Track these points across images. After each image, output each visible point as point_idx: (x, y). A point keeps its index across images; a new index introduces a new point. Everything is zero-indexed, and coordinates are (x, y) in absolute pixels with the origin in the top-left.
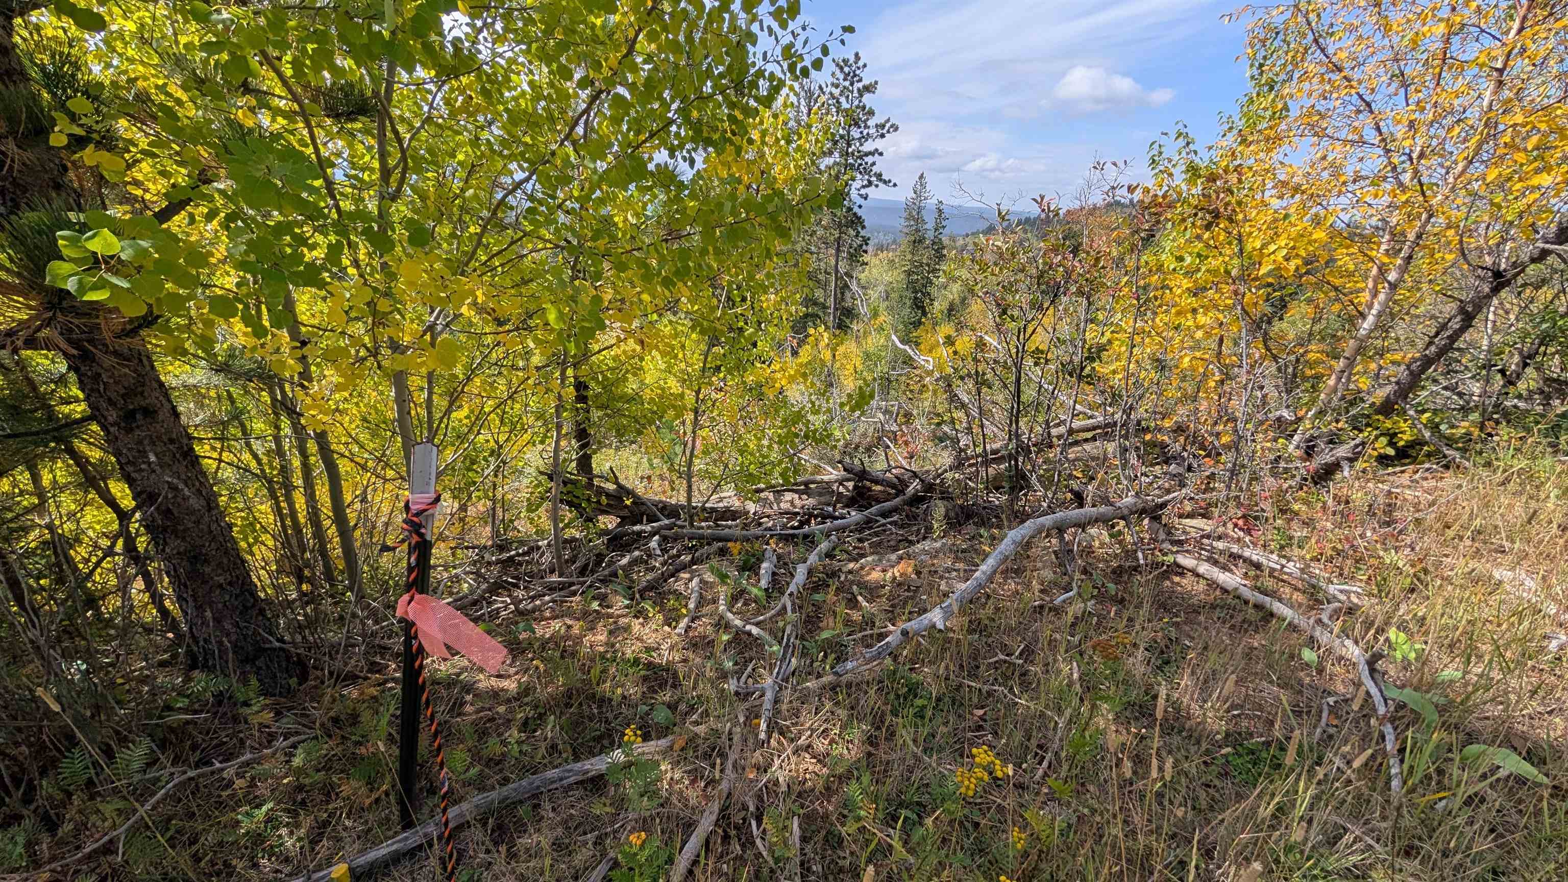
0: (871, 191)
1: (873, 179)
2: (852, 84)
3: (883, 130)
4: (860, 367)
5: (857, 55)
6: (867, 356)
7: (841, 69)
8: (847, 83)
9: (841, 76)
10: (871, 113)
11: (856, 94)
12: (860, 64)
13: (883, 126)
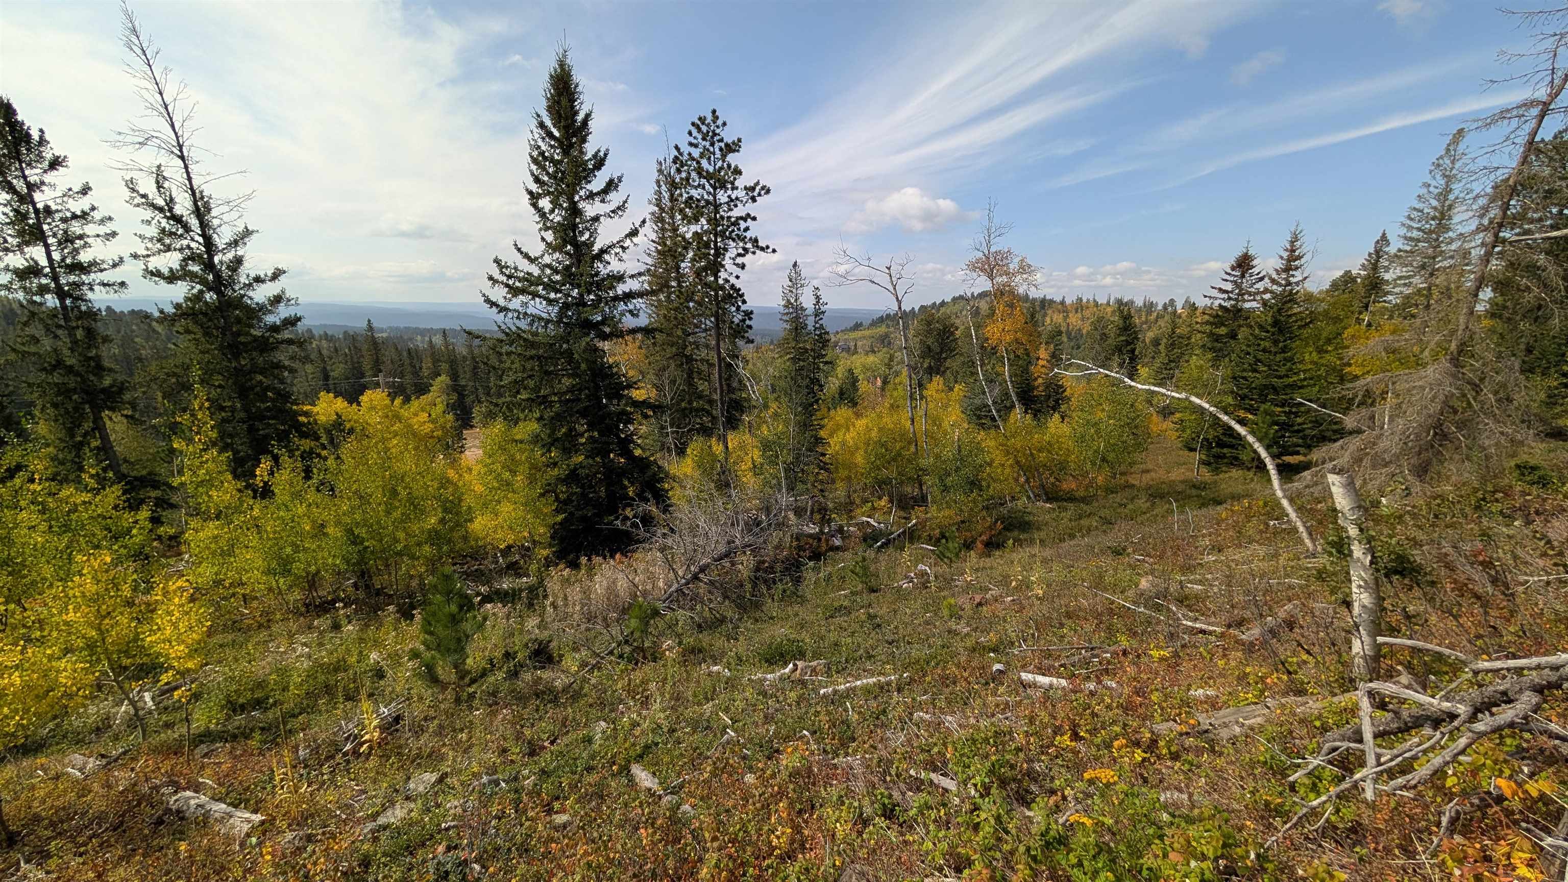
0: (747, 259)
1: (749, 245)
2: (712, 144)
3: (754, 192)
4: (759, 460)
5: (714, 112)
6: (766, 446)
7: (699, 130)
8: (707, 144)
9: (700, 136)
10: (738, 172)
11: (718, 154)
12: (720, 122)
13: (753, 189)
